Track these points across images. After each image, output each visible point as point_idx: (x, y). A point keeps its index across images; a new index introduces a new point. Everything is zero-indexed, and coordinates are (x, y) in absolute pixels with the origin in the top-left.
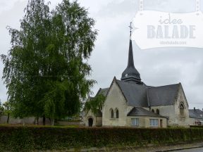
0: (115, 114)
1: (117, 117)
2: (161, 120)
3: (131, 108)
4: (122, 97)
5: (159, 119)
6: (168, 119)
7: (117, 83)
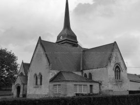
0: (39, 80)
1: (41, 84)
2: (91, 86)
3: (56, 72)
4: (45, 60)
5: (89, 84)
6: (100, 84)
7: (41, 44)
